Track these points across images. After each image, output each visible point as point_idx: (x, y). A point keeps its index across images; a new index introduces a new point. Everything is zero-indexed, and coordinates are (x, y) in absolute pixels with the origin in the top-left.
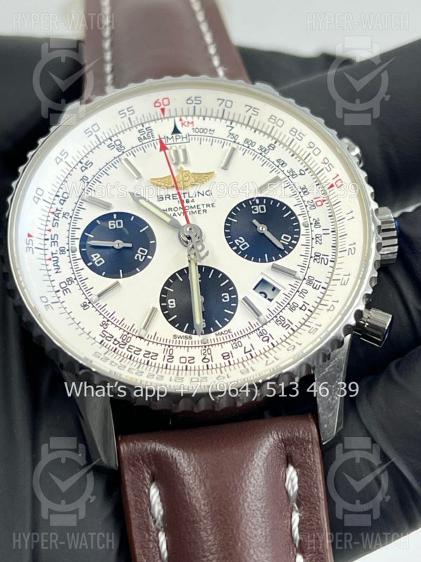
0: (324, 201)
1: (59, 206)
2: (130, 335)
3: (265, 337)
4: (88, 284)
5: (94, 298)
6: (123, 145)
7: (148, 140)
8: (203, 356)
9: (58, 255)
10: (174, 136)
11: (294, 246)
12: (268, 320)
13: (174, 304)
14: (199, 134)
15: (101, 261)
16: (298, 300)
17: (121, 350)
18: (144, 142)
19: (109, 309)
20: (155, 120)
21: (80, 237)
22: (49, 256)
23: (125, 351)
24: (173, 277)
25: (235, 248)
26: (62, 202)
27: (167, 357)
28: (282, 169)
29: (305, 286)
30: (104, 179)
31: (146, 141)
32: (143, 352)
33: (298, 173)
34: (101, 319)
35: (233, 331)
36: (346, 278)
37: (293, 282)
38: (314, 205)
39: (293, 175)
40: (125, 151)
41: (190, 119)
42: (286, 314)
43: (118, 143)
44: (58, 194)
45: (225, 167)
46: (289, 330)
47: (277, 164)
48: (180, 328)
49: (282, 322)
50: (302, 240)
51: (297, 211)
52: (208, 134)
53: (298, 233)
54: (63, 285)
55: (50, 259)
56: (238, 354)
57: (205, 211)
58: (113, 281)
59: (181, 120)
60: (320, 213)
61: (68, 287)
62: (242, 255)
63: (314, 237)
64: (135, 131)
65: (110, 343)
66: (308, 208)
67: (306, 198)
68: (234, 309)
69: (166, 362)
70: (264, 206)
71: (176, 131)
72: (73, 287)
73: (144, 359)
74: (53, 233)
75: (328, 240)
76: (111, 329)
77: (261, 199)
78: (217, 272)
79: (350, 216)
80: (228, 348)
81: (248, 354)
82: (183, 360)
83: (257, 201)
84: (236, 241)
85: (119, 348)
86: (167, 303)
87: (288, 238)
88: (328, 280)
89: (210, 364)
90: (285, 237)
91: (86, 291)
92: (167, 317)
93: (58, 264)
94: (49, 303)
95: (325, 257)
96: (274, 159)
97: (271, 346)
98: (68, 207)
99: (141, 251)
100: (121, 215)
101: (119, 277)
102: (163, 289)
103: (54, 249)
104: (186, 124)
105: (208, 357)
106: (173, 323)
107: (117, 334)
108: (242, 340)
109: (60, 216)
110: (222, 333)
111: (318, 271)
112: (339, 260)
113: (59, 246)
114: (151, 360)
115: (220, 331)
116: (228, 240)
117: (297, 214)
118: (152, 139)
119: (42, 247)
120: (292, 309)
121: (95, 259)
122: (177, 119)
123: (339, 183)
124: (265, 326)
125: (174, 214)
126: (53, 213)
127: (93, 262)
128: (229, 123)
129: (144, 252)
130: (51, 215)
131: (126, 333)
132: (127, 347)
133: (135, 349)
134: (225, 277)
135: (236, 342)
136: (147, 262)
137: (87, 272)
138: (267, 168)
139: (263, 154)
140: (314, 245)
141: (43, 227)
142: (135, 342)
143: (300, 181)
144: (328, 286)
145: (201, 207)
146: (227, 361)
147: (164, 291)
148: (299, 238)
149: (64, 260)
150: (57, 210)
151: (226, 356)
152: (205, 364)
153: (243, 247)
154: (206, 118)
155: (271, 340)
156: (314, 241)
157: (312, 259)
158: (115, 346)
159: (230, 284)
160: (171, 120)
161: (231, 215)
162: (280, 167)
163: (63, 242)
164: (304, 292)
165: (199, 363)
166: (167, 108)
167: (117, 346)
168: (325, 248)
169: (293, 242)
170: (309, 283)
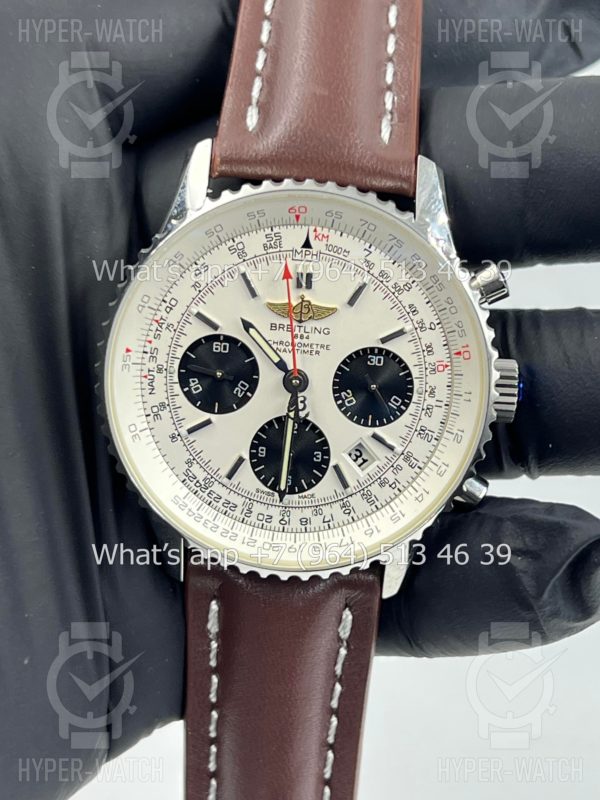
0: (447, 366)
1: (164, 314)
2: (213, 480)
3: (347, 508)
4: (181, 413)
5: (183, 431)
6: (246, 250)
7: (275, 250)
8: (281, 517)
9: (155, 373)
10: (304, 250)
11: (402, 412)
12: (354, 491)
13: (264, 452)
14: (332, 253)
15: (198, 388)
16: (390, 476)
17: (201, 493)
18: (269, 251)
19: (198, 447)
20: (287, 225)
21: (180, 357)
22: (145, 373)
23: (205, 495)
24: (270, 423)
25: (340, 402)
26: (168, 310)
27: (245, 511)
28: (412, 317)
29: (401, 462)
30: (217, 289)
31: (271, 250)
32: (222, 501)
33: (428, 326)
34: (187, 456)
35: (317, 496)
36: (444, 467)
37: (390, 454)
38: (434, 370)
39: (421, 328)
40: (246, 258)
41: (325, 232)
42: (375, 489)
43: (240, 246)
44: (165, 299)
45: (352, 302)
46: (373, 507)
47: (408, 310)
48: (265, 482)
49: (368, 497)
50: (412, 408)
51: (415, 372)
52: (341, 256)
53: (410, 398)
54: (155, 409)
55: (146, 377)
56: (317, 521)
57: (317, 353)
58: (206, 416)
59: (315, 230)
60: (440, 380)
61: (160, 412)
62: (345, 413)
63: (425, 407)
64: (262, 234)
65: (192, 484)
66: (428, 371)
67: (428, 359)
68: (324, 472)
69: (243, 516)
70: (382, 358)
71: (307, 244)
72: (165, 414)
73: (223, 508)
74: (153, 345)
75: (438, 414)
76: (196, 469)
77: (381, 350)
78: (314, 427)
79: (467, 397)
80: (308, 513)
81: (326, 524)
82: (261, 517)
83: (376, 351)
84: (343, 394)
85: (199, 492)
86: (257, 450)
87: (397, 401)
88: (426, 460)
89: (286, 527)
90: (395, 400)
91: (178, 422)
92: (254, 466)
93: (154, 384)
94: (137, 432)
95: (430, 433)
96: (406, 304)
97: (351, 520)
98: (173, 318)
99: (242, 385)
100: (228, 339)
101: (213, 413)
102: (257, 434)
103: (152, 365)
104: (320, 237)
105: (286, 519)
106: (258, 475)
107: (201, 475)
108: (323, 508)
109: (164, 326)
110: (305, 497)
111: (419, 448)
112: (443, 441)
113: (158, 363)
114: (229, 511)
115: (304, 494)
116: (335, 391)
117: (414, 376)
118: (278, 250)
119: (139, 361)
120: (381, 485)
121: (192, 384)
122: (312, 228)
123: (466, 355)
124: (349, 498)
125: (285, 351)
126: (157, 321)
127: (190, 388)
128: (368, 245)
129: (245, 386)
130: (154, 323)
131: (209, 477)
132: (208, 491)
133: (215, 495)
134: (321, 434)
135: (317, 509)
136: (245, 400)
137: (182, 400)
138: (396, 313)
139: (396, 294)
140: (423, 416)
141: (144, 338)
142: (217, 488)
143: (427, 337)
144: (424, 467)
145: (314, 346)
146: (303, 527)
147: (257, 437)
148: (409, 404)
149: (160, 379)
150: (162, 318)
151: (304, 521)
152: (281, 527)
153: (349, 402)
154: (344, 234)
155: (352, 514)
156: (424, 412)
157: (416, 433)
158: (196, 489)
159: (325, 443)
160: (305, 229)
161: (344, 362)
162: (411, 314)
163: (162, 359)
164: (399, 468)
165: (275, 523)
166: (302, 216)
167: (198, 489)
168: (432, 423)
169: (402, 407)
170: (405, 460)
